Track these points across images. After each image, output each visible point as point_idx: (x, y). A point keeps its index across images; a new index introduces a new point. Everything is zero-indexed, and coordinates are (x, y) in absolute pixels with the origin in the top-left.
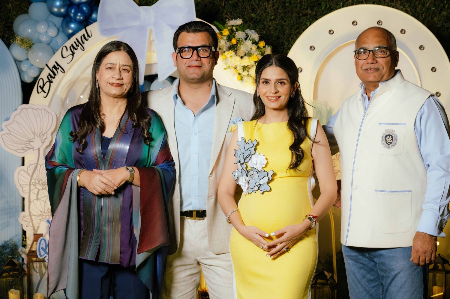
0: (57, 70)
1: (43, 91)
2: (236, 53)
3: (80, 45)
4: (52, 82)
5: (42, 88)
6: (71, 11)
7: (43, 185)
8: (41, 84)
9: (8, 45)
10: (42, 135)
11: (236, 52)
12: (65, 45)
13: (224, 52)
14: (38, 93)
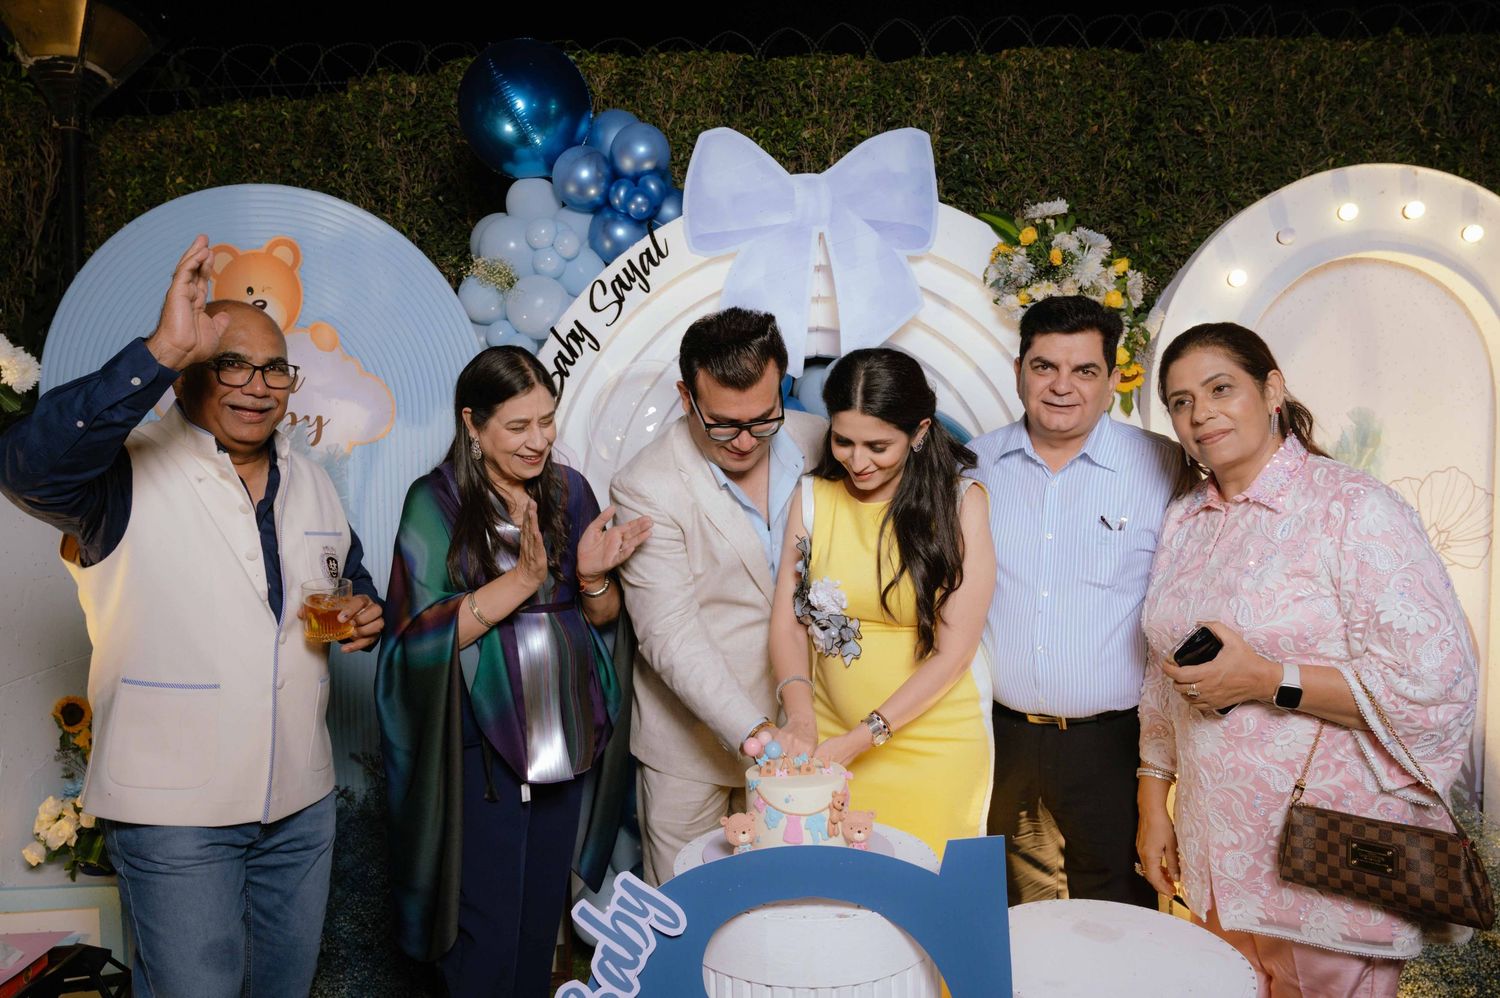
0: (581, 342)
3: (637, 278)
4: (567, 374)
6: (617, 192)
11: (1059, 283)
12: (601, 277)
13: (1025, 286)
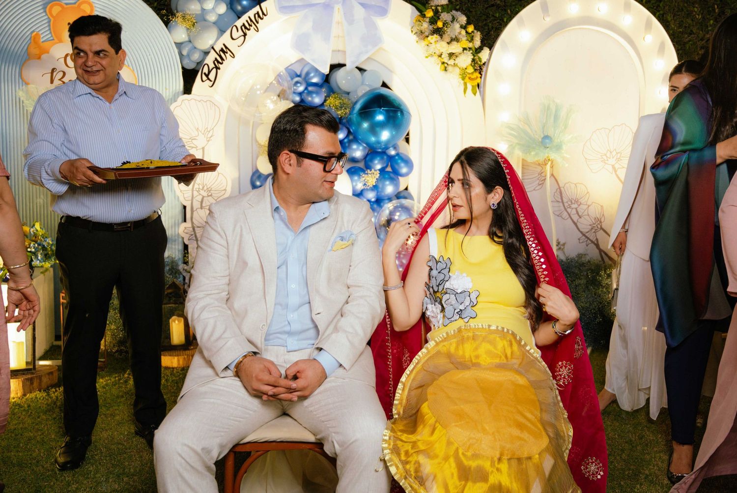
0: (226, 54)
1: (209, 79)
2: (442, 38)
3: (253, 25)
4: (219, 69)
5: (207, 76)
7: (208, 191)
8: (206, 70)
9: (167, 23)
10: (207, 131)
11: (441, 36)
12: (236, 24)
13: (427, 37)
14: (203, 81)
